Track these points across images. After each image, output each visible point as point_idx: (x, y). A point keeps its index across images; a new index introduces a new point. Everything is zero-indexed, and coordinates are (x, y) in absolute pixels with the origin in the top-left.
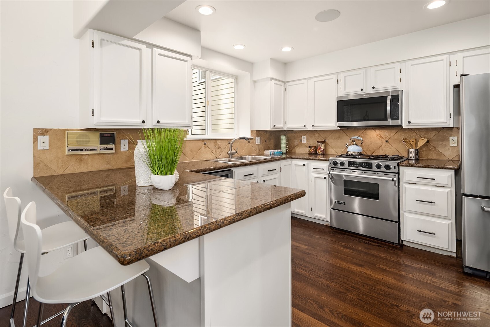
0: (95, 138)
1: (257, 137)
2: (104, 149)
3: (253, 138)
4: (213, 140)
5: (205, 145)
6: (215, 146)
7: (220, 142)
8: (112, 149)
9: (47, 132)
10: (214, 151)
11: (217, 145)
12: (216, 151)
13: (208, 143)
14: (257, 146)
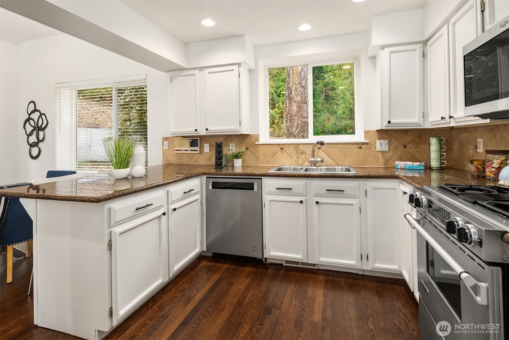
0: (187, 142)
1: (379, 140)
2: (193, 150)
3: (368, 141)
4: (293, 144)
5: (281, 150)
6: (296, 151)
7: (303, 147)
8: (197, 151)
9: (168, 139)
10: (295, 157)
11: (299, 151)
12: (298, 157)
13: (286, 148)
14: (380, 155)
